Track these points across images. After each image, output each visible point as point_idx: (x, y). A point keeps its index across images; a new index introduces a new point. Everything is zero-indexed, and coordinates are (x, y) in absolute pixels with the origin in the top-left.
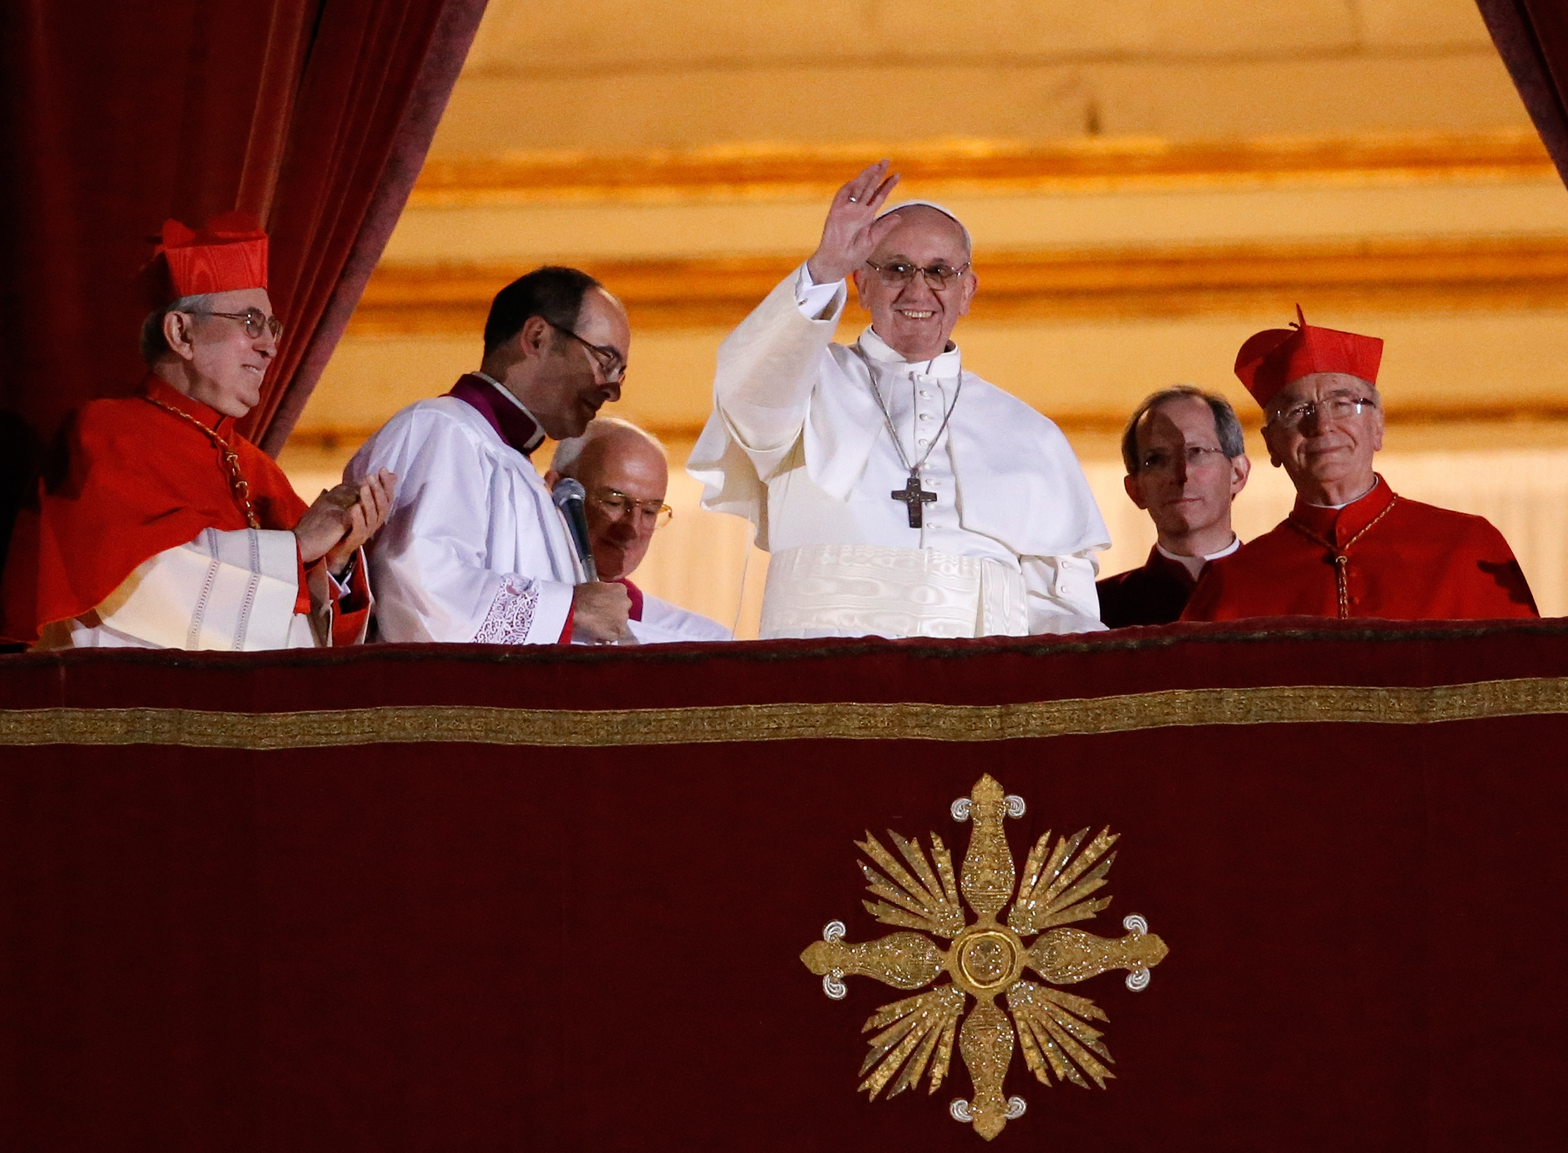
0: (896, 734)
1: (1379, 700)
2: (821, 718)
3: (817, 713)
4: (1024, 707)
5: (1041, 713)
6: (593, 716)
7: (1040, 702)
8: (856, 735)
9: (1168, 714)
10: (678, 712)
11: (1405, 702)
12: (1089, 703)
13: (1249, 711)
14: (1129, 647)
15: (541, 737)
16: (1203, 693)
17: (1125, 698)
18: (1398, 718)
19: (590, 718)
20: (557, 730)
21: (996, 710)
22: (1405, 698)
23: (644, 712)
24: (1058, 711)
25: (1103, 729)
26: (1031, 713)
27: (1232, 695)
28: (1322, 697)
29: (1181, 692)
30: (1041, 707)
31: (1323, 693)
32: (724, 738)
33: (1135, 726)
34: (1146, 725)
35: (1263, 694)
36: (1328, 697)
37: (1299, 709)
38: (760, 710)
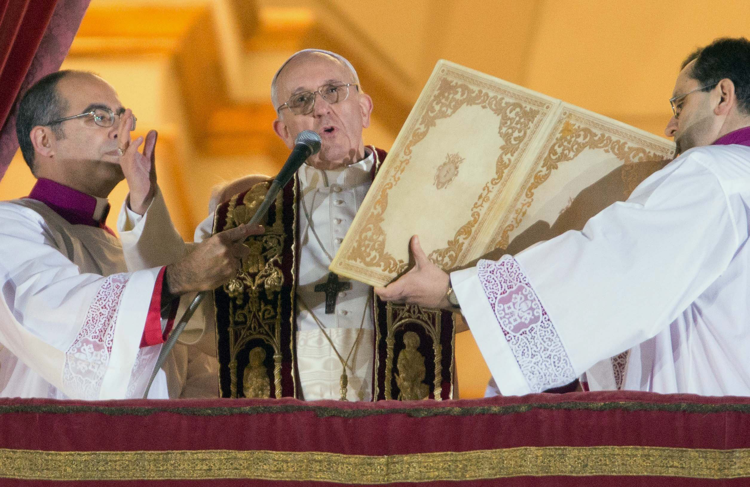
0: (304, 477)
1: (690, 459)
2: (244, 463)
3: (241, 459)
4: (406, 458)
5: (419, 463)
6: (63, 456)
7: (419, 454)
8: (271, 477)
9: (521, 466)
10: (130, 455)
11: (711, 461)
12: (460, 456)
13: (586, 465)
14: (492, 412)
15: (20, 472)
16: (551, 450)
17: (488, 453)
18: (705, 474)
19: (59, 458)
20: (33, 466)
21: (383, 460)
22: (711, 458)
23: (102, 454)
24: (433, 461)
25: (468, 477)
26: (412, 462)
27: (573, 452)
28: (645, 456)
29: (533, 448)
30: (419, 457)
31: (646, 452)
32: (166, 476)
33: (496, 475)
34: (503, 475)
35: (598, 452)
36: (649, 456)
37: (626, 465)
38: (195, 455)
